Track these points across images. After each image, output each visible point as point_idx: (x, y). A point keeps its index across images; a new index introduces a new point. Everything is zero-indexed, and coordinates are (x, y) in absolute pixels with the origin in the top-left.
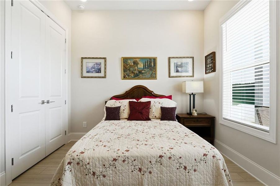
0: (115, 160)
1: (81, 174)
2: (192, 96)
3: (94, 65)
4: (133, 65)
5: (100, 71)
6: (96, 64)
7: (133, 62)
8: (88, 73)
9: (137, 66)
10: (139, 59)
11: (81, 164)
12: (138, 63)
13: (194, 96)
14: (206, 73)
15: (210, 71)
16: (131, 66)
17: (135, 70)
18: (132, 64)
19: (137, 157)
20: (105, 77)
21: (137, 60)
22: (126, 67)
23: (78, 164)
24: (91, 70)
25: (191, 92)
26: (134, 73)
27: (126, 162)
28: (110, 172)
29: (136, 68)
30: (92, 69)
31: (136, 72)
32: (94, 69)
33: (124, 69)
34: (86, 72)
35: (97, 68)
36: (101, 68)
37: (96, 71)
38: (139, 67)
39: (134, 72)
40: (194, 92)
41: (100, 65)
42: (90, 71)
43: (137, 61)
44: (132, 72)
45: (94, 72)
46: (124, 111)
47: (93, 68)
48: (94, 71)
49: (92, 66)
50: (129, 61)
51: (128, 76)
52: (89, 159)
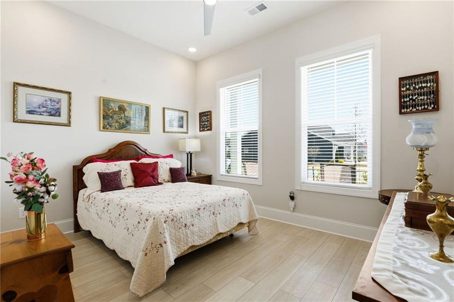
0: (199, 209)
1: (175, 229)
2: (189, 155)
3: (46, 101)
4: (117, 111)
5: (58, 114)
6: (51, 100)
7: (119, 107)
8: (30, 113)
9: (124, 113)
10: (127, 104)
11: (175, 220)
12: (125, 110)
13: (191, 154)
14: (200, 131)
15: (206, 129)
16: (115, 112)
17: (121, 119)
18: (117, 109)
19: (212, 203)
20: (68, 124)
21: (125, 104)
22: (106, 113)
23: (172, 220)
24: (37, 110)
25: (188, 151)
26: (120, 123)
27: (205, 209)
28: (196, 221)
29: (123, 115)
30: (39, 108)
31: (123, 121)
32: (45, 109)
33: (104, 115)
34: (25, 112)
35: (52, 107)
36: (59, 109)
37: (50, 112)
38: (126, 115)
39: (119, 121)
40: (191, 151)
41: (58, 103)
42: (35, 111)
43: (124, 106)
44: (117, 122)
45: (45, 114)
46: (127, 177)
47: (44, 107)
48: (46, 112)
49: (40, 102)
50: (112, 105)
51: (110, 126)
52: (181, 213)
